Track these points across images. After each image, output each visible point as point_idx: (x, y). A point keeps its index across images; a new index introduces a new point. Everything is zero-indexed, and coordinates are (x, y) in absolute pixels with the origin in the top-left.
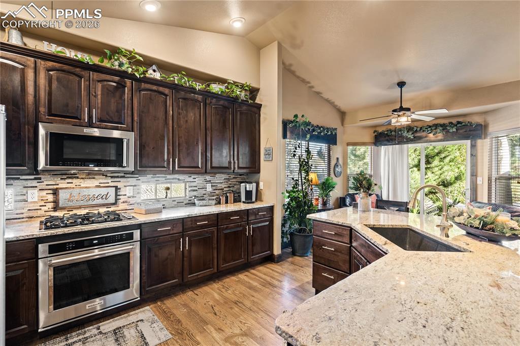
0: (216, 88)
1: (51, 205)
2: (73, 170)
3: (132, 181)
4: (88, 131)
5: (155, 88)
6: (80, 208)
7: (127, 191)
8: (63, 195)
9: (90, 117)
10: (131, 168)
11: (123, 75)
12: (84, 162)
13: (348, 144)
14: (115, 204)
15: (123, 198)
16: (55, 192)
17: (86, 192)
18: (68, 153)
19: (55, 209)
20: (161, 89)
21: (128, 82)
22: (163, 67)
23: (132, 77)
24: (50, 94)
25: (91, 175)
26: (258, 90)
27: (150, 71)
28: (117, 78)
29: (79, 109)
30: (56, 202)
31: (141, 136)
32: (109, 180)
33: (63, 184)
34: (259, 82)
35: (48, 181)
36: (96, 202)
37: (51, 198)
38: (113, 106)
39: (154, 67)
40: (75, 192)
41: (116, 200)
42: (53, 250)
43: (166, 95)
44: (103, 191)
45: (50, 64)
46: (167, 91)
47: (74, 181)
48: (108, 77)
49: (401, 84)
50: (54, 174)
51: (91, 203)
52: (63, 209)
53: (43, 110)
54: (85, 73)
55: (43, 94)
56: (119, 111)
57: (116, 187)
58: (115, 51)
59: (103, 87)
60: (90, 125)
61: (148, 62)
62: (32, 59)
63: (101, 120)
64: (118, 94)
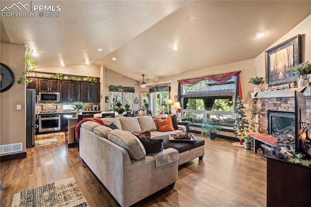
0: (85, 79)
1: (41, 109)
2: (46, 101)
3: (61, 104)
4: (49, 93)
5: (66, 81)
6: (47, 110)
7: (59, 107)
8: (44, 107)
9: (50, 90)
10: (59, 101)
11: (57, 79)
12: (48, 100)
13: (141, 92)
14: (56, 110)
15: (58, 108)
16: (42, 106)
17: (49, 107)
18: (45, 97)
19: (42, 110)
20: (67, 81)
21: (59, 81)
22: (68, 75)
23: (59, 80)
24: (41, 86)
25: (50, 103)
26: (100, 78)
27: (65, 77)
28: (56, 80)
29: (47, 88)
30: (42, 109)
31: (62, 93)
32: (55, 104)
33: (44, 105)
34: (100, 76)
35: (41, 104)
36: (52, 109)
37: (41, 108)
38: (55, 86)
39: (66, 76)
40: (46, 107)
41: (56, 109)
42: (42, 117)
43: (69, 83)
44: (53, 107)
45: (41, 79)
46: (69, 82)
47: (46, 104)
48: (54, 80)
49: (143, 75)
50: (42, 102)
51: (50, 109)
52: (44, 110)
53: (40, 89)
54: (48, 80)
55: (40, 86)
56: (56, 88)
57: (56, 106)
58: (55, 74)
59: (52, 83)
60: (50, 92)
61: (64, 75)
62: (37, 79)
63: (52, 90)
64: (56, 84)
